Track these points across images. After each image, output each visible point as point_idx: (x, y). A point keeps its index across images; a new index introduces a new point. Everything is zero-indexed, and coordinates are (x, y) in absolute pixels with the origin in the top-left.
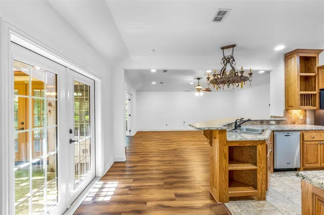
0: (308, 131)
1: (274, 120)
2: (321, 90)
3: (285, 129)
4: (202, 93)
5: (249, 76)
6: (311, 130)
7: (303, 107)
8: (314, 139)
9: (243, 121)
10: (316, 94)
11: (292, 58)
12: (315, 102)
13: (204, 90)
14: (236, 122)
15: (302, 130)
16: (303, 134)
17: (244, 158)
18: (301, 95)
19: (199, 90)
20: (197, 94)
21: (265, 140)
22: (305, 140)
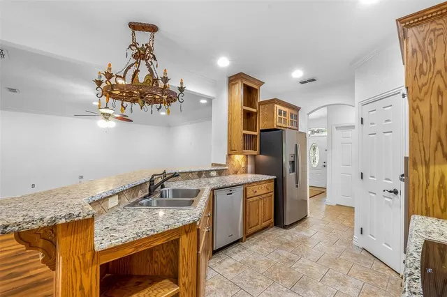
0: (251, 183)
1: (215, 170)
2: (262, 131)
3: (227, 184)
4: (112, 124)
5: (178, 92)
6: (254, 182)
7: (246, 151)
8: (257, 194)
9: (167, 177)
10: (256, 136)
11: (235, 84)
12: (256, 145)
13: (117, 118)
14: (152, 181)
15: (245, 184)
16: (246, 188)
17: (156, 266)
18: (244, 135)
19: (107, 116)
20: (102, 123)
21: (195, 223)
22: (248, 196)
